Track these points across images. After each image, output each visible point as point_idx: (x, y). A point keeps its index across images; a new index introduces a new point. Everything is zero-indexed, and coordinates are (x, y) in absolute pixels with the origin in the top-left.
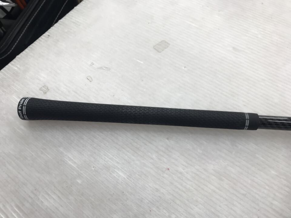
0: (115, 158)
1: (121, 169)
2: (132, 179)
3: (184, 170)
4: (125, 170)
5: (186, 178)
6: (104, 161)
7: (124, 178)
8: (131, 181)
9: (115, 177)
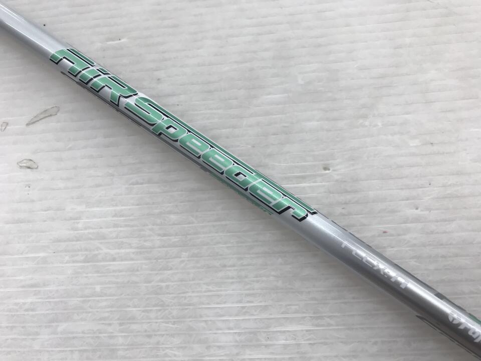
0: (248, 305)
1: (283, 316)
2: (328, 320)
3: (417, 209)
4: (296, 312)
5: (437, 221)
6: (229, 329)
7: (307, 331)
8: (332, 325)
9: (285, 346)
